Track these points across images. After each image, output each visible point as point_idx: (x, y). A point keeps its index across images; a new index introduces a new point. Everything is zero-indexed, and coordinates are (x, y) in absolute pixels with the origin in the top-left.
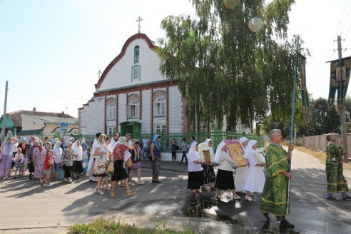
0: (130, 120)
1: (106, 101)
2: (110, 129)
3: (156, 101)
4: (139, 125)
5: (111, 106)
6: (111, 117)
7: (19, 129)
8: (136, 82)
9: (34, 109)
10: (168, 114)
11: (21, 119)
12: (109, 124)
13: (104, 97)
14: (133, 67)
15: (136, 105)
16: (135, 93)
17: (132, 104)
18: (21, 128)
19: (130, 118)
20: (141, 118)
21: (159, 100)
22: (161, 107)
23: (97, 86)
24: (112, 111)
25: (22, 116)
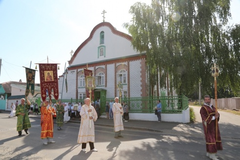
0: (97, 88)
1: (77, 73)
2: (81, 94)
3: (119, 73)
4: (105, 91)
5: (82, 77)
6: (81, 85)
7: (9, 95)
8: (102, 59)
9: (20, 80)
10: (129, 82)
11: (11, 87)
12: (80, 91)
13: (75, 70)
14: (99, 47)
15: (102, 76)
16: (101, 66)
17: (98, 75)
18: (11, 94)
19: (97, 86)
20: (106, 86)
21: (121, 72)
22: (123, 77)
23: (70, 62)
24: (82, 81)
25: (11, 85)
